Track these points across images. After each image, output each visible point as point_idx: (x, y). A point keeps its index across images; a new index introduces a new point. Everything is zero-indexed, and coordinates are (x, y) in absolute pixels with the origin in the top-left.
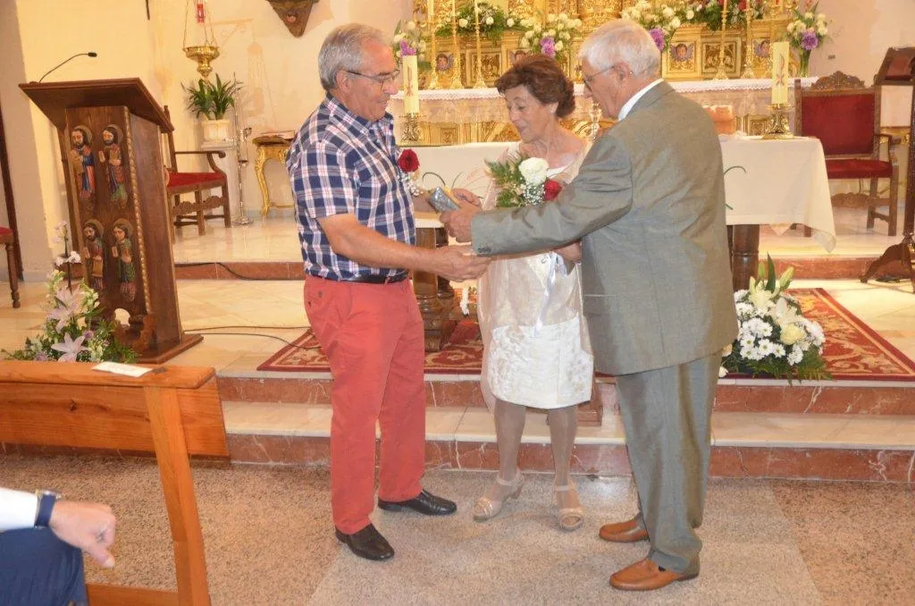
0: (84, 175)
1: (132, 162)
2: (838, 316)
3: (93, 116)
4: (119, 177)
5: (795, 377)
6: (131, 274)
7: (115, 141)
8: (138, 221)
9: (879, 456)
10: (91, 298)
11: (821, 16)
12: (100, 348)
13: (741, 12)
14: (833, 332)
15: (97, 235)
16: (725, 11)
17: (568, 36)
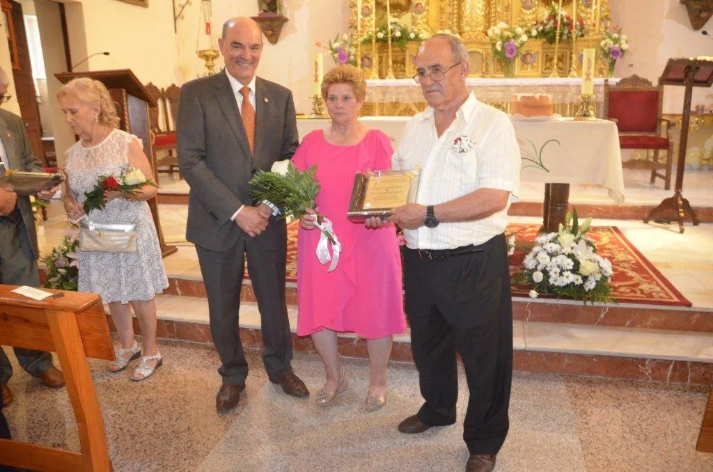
1: (127, 127)
5: (589, 299)
9: (647, 363)
11: (624, 37)
14: (621, 262)
16: (558, 31)
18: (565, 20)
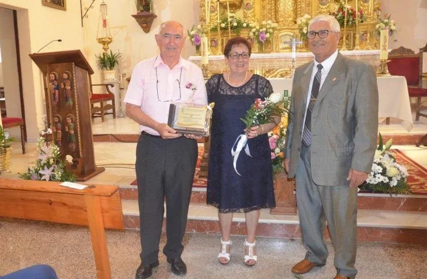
0: (54, 94)
1: (75, 88)
2: (408, 163)
3: (59, 67)
4: (69, 94)
5: (393, 193)
6: (74, 139)
7: (68, 78)
8: (77, 115)
10: (56, 150)
11: (392, 21)
12: (60, 173)
13: (353, 20)
15: (59, 121)
16: (346, 19)
17: (271, 31)
18: (350, 11)
